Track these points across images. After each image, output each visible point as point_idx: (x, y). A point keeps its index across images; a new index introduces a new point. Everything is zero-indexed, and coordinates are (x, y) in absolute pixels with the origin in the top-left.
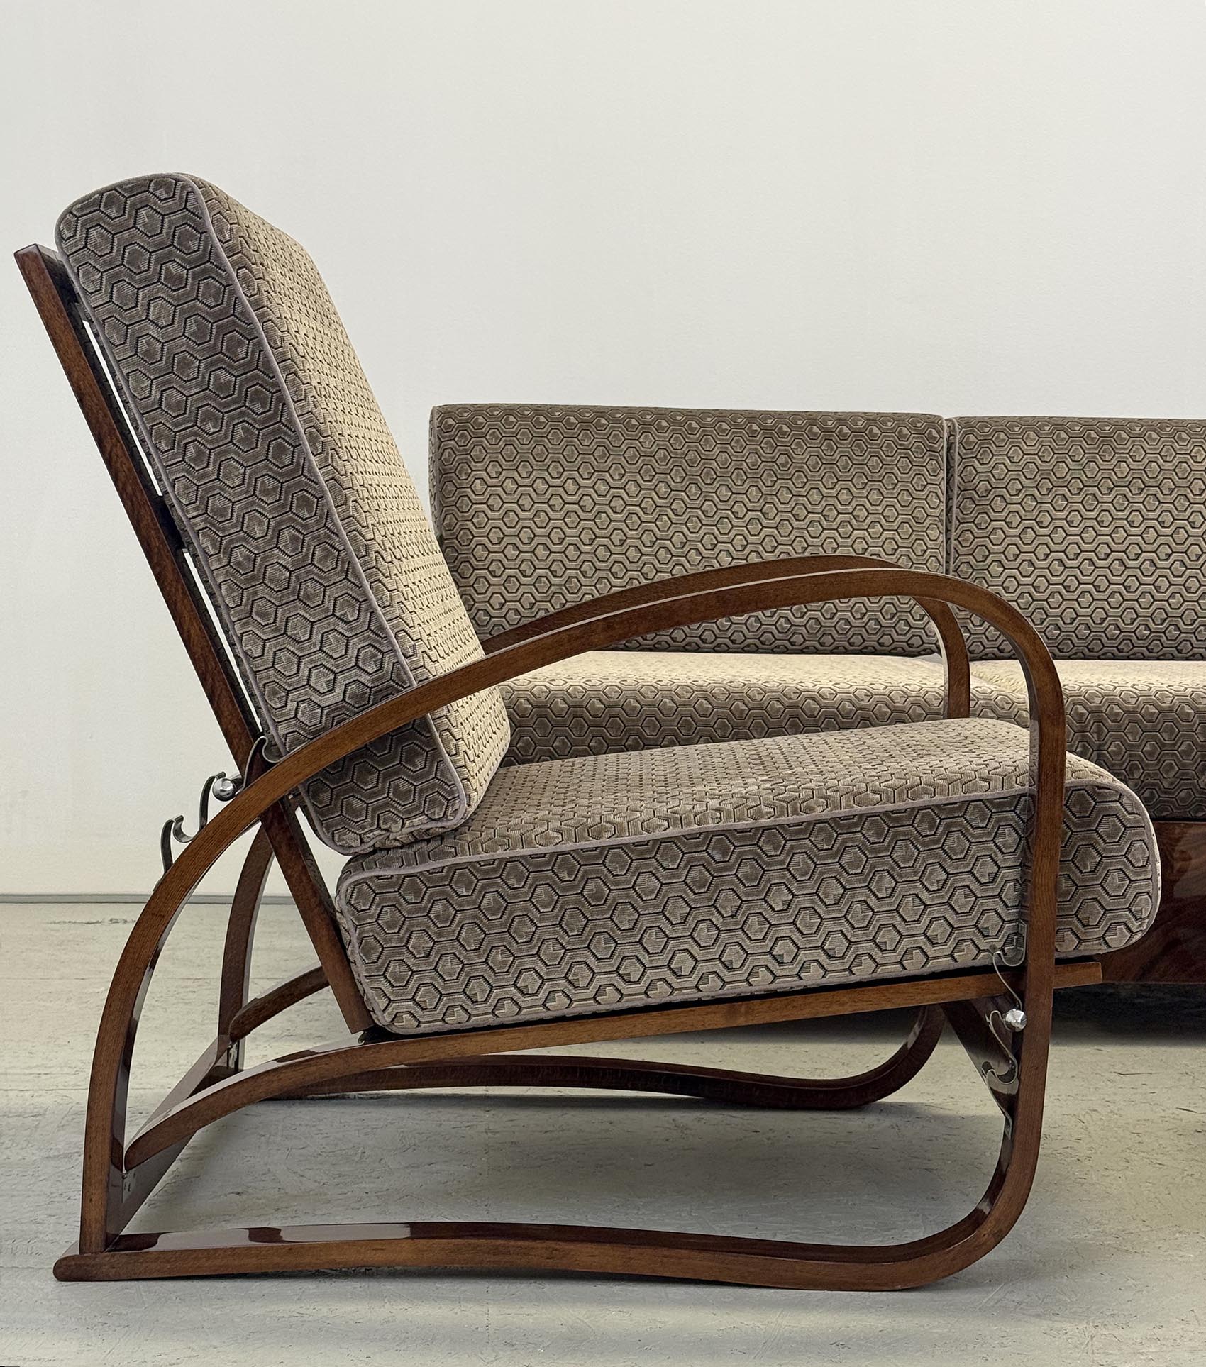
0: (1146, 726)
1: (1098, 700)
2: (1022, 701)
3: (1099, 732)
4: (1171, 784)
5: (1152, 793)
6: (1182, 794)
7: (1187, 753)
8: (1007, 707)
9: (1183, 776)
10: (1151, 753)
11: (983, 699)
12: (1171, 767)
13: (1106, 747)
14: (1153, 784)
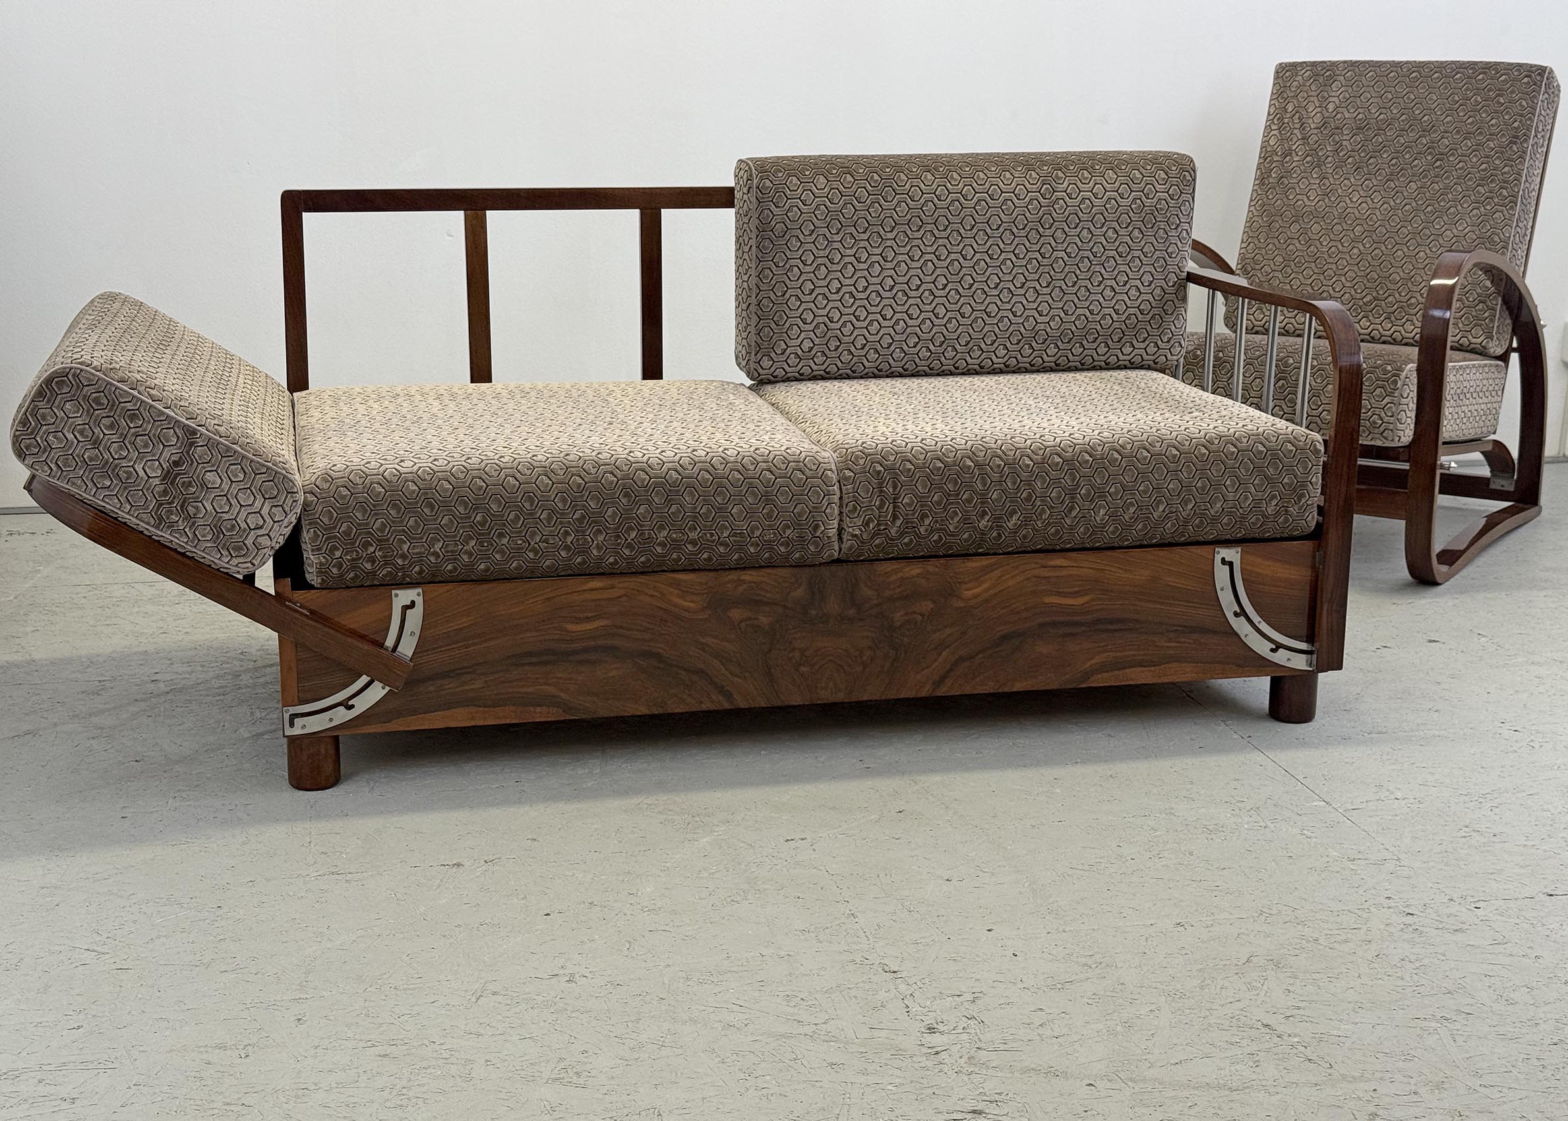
0: (934, 480)
1: (892, 458)
2: (826, 460)
3: (895, 487)
4: (956, 528)
5: (940, 536)
6: (966, 536)
7: (969, 501)
8: (814, 467)
9: (966, 520)
10: (939, 503)
11: (794, 462)
12: (957, 514)
13: (900, 500)
14: (941, 529)
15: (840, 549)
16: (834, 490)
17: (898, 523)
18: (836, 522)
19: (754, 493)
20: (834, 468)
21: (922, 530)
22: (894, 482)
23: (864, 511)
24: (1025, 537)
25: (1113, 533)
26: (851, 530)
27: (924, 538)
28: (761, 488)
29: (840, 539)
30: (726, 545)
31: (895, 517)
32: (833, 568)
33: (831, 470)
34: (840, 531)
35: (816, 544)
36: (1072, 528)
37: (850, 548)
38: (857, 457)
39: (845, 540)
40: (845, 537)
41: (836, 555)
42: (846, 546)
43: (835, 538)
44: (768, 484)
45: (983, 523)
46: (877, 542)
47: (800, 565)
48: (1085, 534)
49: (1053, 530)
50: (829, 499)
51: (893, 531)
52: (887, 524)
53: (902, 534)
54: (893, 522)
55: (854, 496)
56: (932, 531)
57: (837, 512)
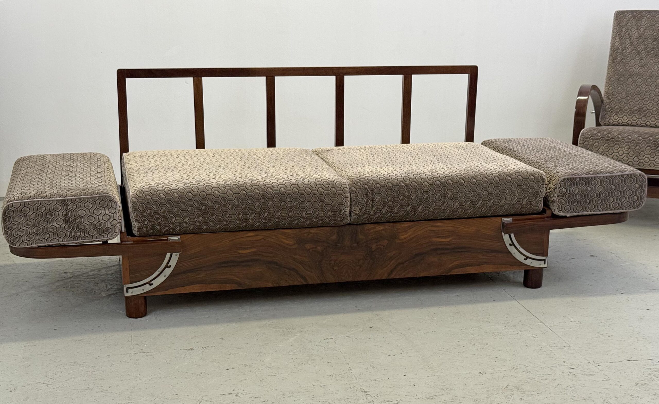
0: (388, 191)
1: (371, 182)
2: (345, 183)
3: (372, 195)
4: (397, 211)
5: (391, 214)
6: (401, 214)
7: (403, 200)
8: (340, 186)
9: (401, 208)
10: (390, 201)
11: (332, 184)
12: (398, 205)
13: (375, 200)
14: (392, 211)
15: (350, 220)
16: (348, 196)
17: (374, 209)
18: (348, 209)
19: (315, 197)
20: (348, 186)
21: (384, 212)
22: (372, 192)
23: (360, 204)
24: (425, 214)
25: (461, 212)
26: (355, 212)
27: (385, 215)
28: (318, 194)
29: (350, 216)
30: (304, 218)
31: (373, 207)
32: (348, 227)
33: (346, 187)
34: (350, 212)
35: (341, 218)
36: (444, 210)
37: (354, 219)
38: (357, 183)
39: (352, 216)
40: (352, 215)
41: (349, 222)
42: (353, 218)
43: (348, 215)
44: (321, 193)
45: (408, 209)
46: (365, 216)
47: (334, 226)
48: (449, 213)
49: (436, 211)
50: (346, 199)
51: (372, 212)
52: (369, 209)
53: (375, 213)
54: (372, 208)
55: (356, 198)
56: (388, 212)
57: (349, 204)
